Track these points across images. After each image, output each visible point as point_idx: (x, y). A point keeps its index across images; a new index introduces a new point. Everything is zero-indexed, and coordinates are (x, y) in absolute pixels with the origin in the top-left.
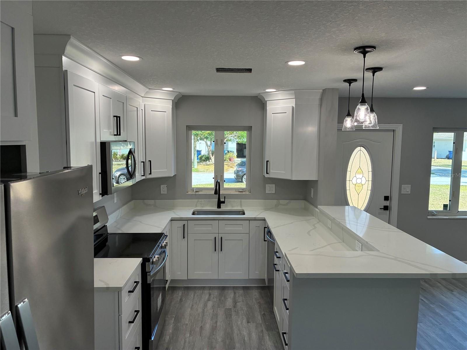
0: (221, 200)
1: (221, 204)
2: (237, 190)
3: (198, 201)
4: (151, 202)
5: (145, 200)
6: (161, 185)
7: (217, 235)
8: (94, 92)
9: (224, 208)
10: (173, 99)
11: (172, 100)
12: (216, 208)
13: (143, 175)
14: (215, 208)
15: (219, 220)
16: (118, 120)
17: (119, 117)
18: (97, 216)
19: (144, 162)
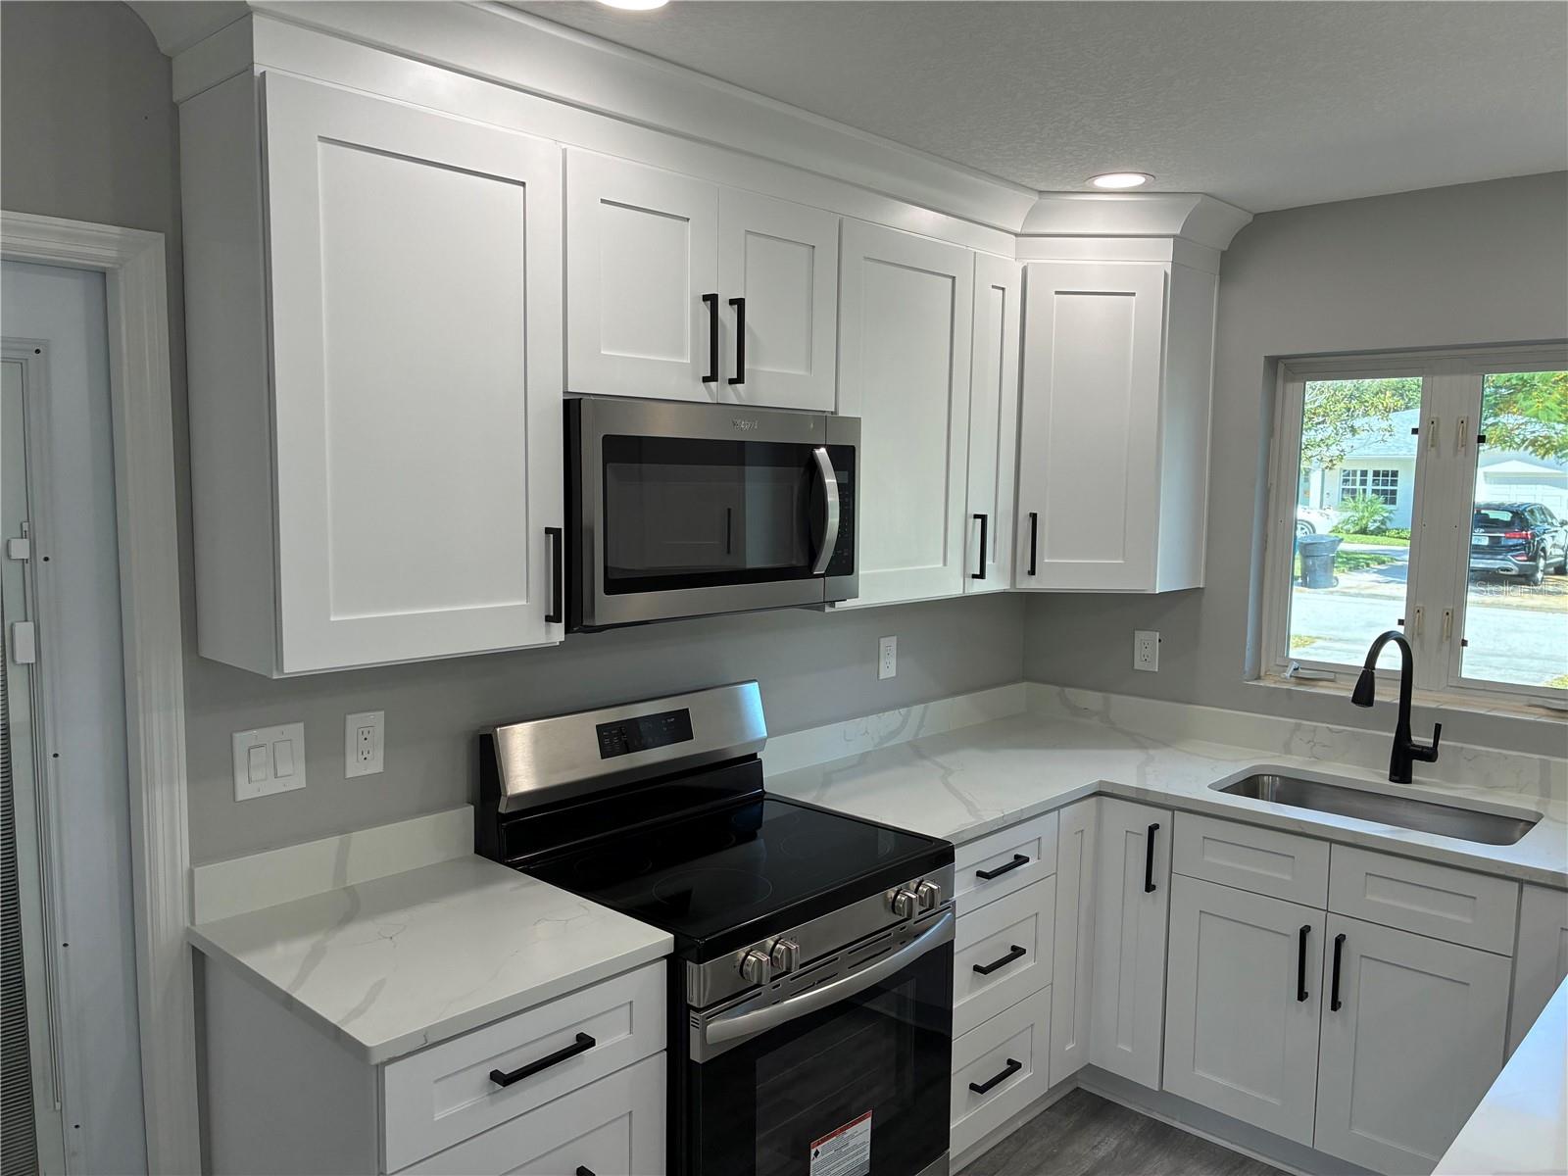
0: (1413, 738)
1: (1414, 762)
2: (1540, 702)
3: (1298, 727)
4: (1090, 699)
5: (1067, 690)
6: (1136, 632)
7: (1315, 921)
8: (523, 184)
9: (1427, 782)
10: (1178, 232)
11: (1174, 236)
12: (1382, 776)
13: (978, 573)
14: (1376, 776)
15: (1331, 841)
16: (727, 316)
17: (739, 304)
18: (683, 715)
19: (983, 518)
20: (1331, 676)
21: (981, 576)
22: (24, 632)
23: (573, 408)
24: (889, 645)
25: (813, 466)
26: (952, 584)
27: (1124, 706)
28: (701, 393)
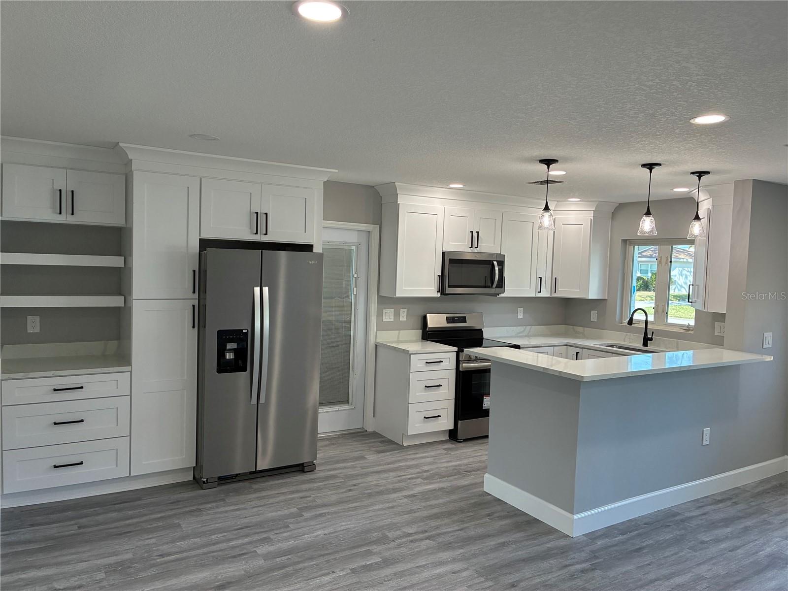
2: (682, 328)
4: (580, 329)
6: (591, 311)
8: (437, 215)
10: (595, 209)
11: (593, 210)
12: (641, 345)
14: (639, 345)
16: (475, 235)
17: (478, 232)
18: (465, 318)
19: (541, 278)
20: (638, 322)
21: (540, 292)
22: (355, 289)
23: (444, 253)
24: (521, 310)
25: (493, 265)
26: (532, 294)
27: (588, 330)
28: (469, 250)
